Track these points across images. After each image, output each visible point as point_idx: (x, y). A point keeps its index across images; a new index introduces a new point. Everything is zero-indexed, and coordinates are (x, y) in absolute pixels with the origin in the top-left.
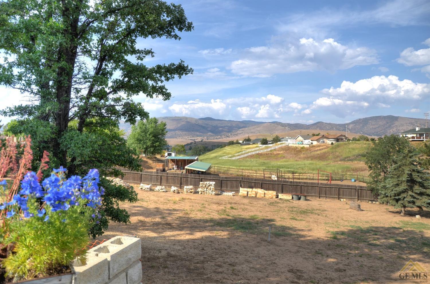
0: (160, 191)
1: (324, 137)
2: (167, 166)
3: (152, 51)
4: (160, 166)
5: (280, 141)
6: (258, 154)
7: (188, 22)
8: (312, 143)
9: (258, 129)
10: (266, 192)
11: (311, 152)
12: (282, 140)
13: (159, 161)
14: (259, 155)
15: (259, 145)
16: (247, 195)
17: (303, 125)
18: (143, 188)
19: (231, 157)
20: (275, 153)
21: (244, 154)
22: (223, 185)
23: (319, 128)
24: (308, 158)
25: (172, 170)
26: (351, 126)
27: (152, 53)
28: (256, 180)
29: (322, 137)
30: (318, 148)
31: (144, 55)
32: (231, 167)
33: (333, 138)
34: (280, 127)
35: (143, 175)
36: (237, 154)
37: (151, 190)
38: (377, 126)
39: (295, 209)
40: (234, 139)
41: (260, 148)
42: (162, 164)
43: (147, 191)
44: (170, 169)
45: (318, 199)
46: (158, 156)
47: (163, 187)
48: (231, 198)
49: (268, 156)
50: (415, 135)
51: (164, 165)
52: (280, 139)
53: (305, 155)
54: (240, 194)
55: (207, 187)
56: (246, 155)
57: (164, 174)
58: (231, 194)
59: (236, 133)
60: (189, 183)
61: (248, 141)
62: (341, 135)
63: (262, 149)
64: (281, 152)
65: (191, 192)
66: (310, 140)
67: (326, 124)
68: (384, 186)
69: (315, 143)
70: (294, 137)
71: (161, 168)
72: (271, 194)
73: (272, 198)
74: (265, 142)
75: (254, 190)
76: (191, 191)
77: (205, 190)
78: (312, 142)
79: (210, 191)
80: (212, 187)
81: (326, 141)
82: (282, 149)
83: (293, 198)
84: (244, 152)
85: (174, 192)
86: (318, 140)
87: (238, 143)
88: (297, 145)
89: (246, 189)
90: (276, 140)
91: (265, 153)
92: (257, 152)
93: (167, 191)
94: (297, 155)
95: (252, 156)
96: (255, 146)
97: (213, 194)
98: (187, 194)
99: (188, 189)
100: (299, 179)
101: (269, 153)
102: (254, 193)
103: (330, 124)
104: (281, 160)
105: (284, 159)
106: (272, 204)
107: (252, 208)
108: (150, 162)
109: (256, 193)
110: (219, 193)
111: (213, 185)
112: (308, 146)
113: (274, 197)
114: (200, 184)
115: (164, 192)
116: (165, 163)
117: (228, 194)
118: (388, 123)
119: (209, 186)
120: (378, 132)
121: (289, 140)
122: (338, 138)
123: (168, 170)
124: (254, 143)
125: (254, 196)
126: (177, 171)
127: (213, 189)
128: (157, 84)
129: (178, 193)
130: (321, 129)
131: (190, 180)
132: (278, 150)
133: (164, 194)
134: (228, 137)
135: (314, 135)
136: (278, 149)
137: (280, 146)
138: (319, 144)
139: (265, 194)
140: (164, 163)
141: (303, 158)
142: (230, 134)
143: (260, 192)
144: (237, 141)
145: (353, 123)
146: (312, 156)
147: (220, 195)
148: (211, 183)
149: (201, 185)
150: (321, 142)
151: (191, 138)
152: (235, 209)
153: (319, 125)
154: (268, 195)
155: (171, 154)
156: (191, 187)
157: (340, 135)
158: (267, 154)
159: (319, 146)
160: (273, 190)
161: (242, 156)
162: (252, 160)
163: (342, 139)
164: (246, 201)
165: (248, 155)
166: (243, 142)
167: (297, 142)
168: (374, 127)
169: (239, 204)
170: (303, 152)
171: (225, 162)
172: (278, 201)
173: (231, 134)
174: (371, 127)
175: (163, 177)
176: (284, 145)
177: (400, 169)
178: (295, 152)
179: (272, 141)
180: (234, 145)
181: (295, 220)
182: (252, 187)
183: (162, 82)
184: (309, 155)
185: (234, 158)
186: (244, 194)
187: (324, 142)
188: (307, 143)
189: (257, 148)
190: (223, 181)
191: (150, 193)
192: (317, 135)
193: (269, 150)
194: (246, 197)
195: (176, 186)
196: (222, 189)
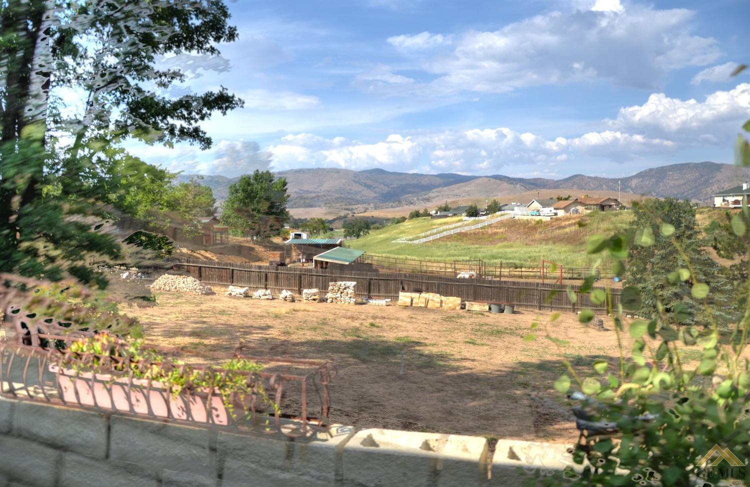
0: (262, 297)
1: (577, 202)
2: (289, 256)
3: (181, 72)
4: (276, 257)
5: (500, 210)
6: (459, 234)
7: (230, 27)
8: (556, 214)
9: (467, 189)
10: (443, 298)
11: (553, 231)
12: (503, 208)
13: (276, 247)
14: (461, 236)
15: (464, 217)
16: (412, 304)
17: (547, 181)
18: (233, 294)
19: (411, 240)
20: (490, 231)
21: (436, 234)
22: (372, 287)
23: (576, 186)
24: (547, 240)
25: (297, 264)
26: (634, 183)
27: (181, 76)
28: (429, 278)
29: (574, 203)
30: (567, 223)
31: (169, 79)
32: (409, 257)
33: (594, 205)
34: (505, 185)
35: (235, 272)
36: (423, 234)
37: (247, 296)
38: (683, 182)
39: (485, 328)
40: (420, 207)
41: (466, 223)
42: (279, 253)
43: (239, 298)
44: (294, 262)
45: (537, 311)
46: (277, 240)
47: (269, 291)
48: (381, 310)
49: (477, 237)
50: (740, 198)
51: (283, 254)
52: (500, 207)
53: (543, 235)
54: (400, 302)
55: (341, 290)
56: (438, 236)
57: (281, 270)
58: (383, 302)
59: (427, 196)
60: (314, 284)
61: (445, 210)
62: (609, 199)
63: (467, 225)
64: (501, 230)
65: (314, 300)
66: (552, 209)
67: (590, 180)
68: (643, 288)
69: (561, 213)
70: (525, 203)
71: (278, 259)
72: (453, 301)
73: (454, 309)
74: (473, 212)
75: (424, 295)
76: (315, 297)
77: (339, 295)
78: (555, 211)
79: (347, 298)
80: (350, 291)
81: (580, 208)
82: (502, 224)
83: (490, 309)
84: (435, 231)
85: (285, 299)
86: (566, 208)
87: (427, 214)
88: (529, 218)
89: (409, 294)
90: (494, 208)
91: (472, 232)
92: (458, 230)
93: (273, 299)
94: (529, 236)
95: (449, 238)
96: (456, 219)
97: (352, 302)
98: (306, 303)
99: (309, 294)
100: (521, 277)
101: (478, 233)
102: (423, 300)
103: (596, 178)
104: (500, 244)
105: (505, 243)
106: (449, 319)
107: (408, 325)
108: (259, 249)
109: (427, 301)
110: (364, 301)
111: (352, 287)
112: (549, 219)
113: (458, 308)
114: (329, 286)
115: (268, 299)
116: (286, 251)
117: (378, 303)
118: (702, 176)
119: (345, 289)
120: (684, 193)
121: (516, 208)
122: (603, 204)
123: (291, 263)
124: (455, 215)
125: (423, 305)
126: (305, 265)
127: (351, 294)
128: (191, 124)
129: (293, 301)
130: (580, 188)
131: (317, 279)
132: (496, 227)
133: (267, 302)
134: (412, 203)
135: (559, 199)
136: (496, 225)
137: (499, 219)
138: (568, 214)
139: (442, 302)
140: (283, 250)
141: (539, 240)
142: (415, 199)
143: (434, 298)
144: (426, 210)
145: (640, 175)
146: (555, 238)
147: (364, 304)
148: (348, 283)
149: (330, 288)
150: (571, 211)
151: (346, 207)
152: (378, 327)
153: (576, 180)
154: (448, 304)
155: (300, 235)
156: (315, 290)
157: (606, 198)
158: (475, 234)
159: (568, 219)
160: (458, 295)
161: (431, 238)
162: (449, 244)
163: (610, 206)
164: (405, 314)
165: (442, 235)
166: (437, 213)
167: (529, 212)
168: (677, 183)
169: (389, 318)
170: (540, 230)
171: (402, 250)
172: (462, 314)
173: (418, 199)
174: (672, 183)
175: (269, 275)
176: (505, 218)
177: (671, 257)
178: (526, 230)
179: (486, 210)
180: (420, 219)
181: (472, 345)
182: (419, 291)
183: (196, 121)
184: (549, 235)
185: (417, 242)
186: (405, 302)
187: (577, 211)
188: (547, 213)
189: (460, 224)
190: (372, 281)
191: (244, 301)
192: (566, 199)
193: (480, 226)
194: (410, 307)
195: (289, 290)
196: (371, 294)
